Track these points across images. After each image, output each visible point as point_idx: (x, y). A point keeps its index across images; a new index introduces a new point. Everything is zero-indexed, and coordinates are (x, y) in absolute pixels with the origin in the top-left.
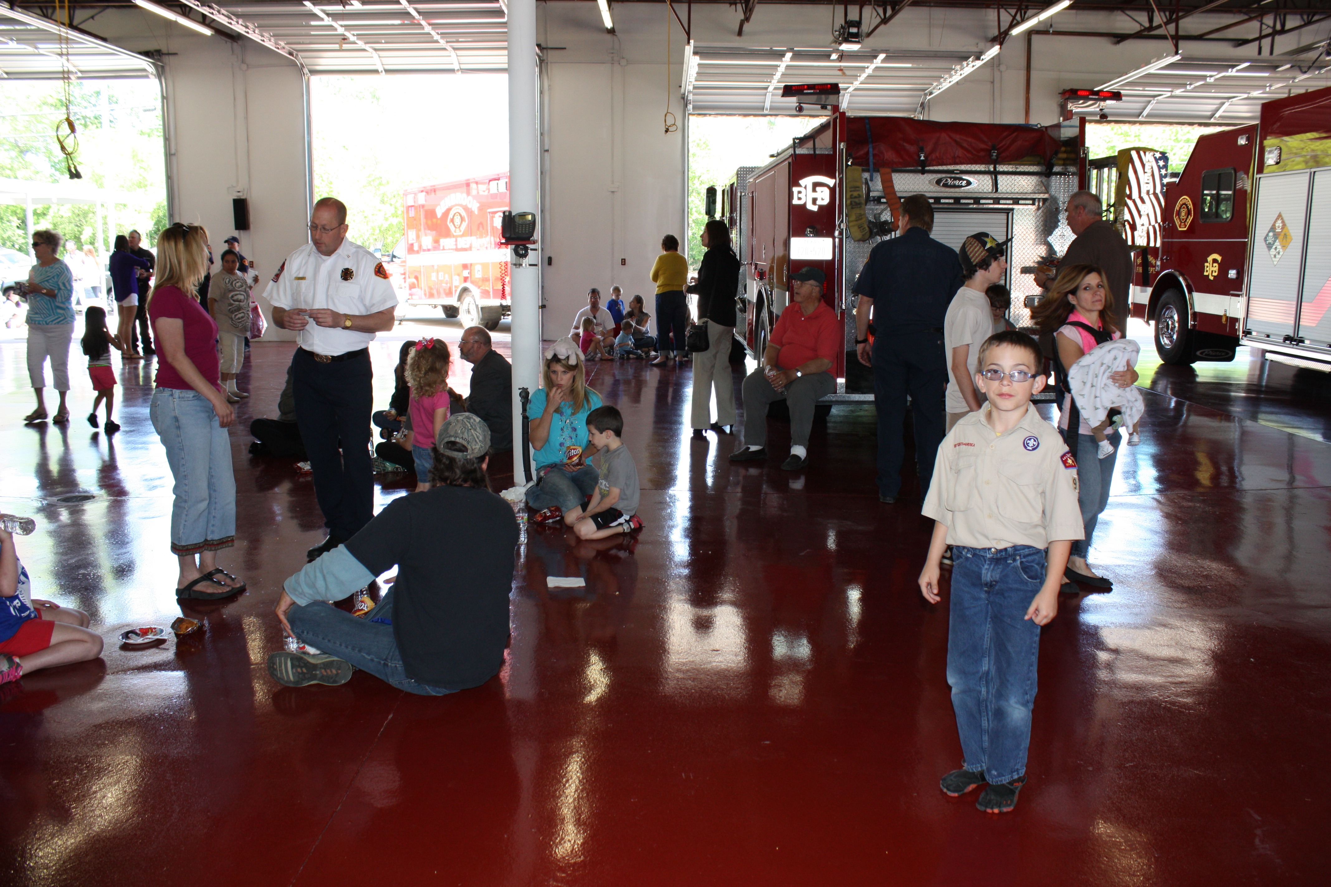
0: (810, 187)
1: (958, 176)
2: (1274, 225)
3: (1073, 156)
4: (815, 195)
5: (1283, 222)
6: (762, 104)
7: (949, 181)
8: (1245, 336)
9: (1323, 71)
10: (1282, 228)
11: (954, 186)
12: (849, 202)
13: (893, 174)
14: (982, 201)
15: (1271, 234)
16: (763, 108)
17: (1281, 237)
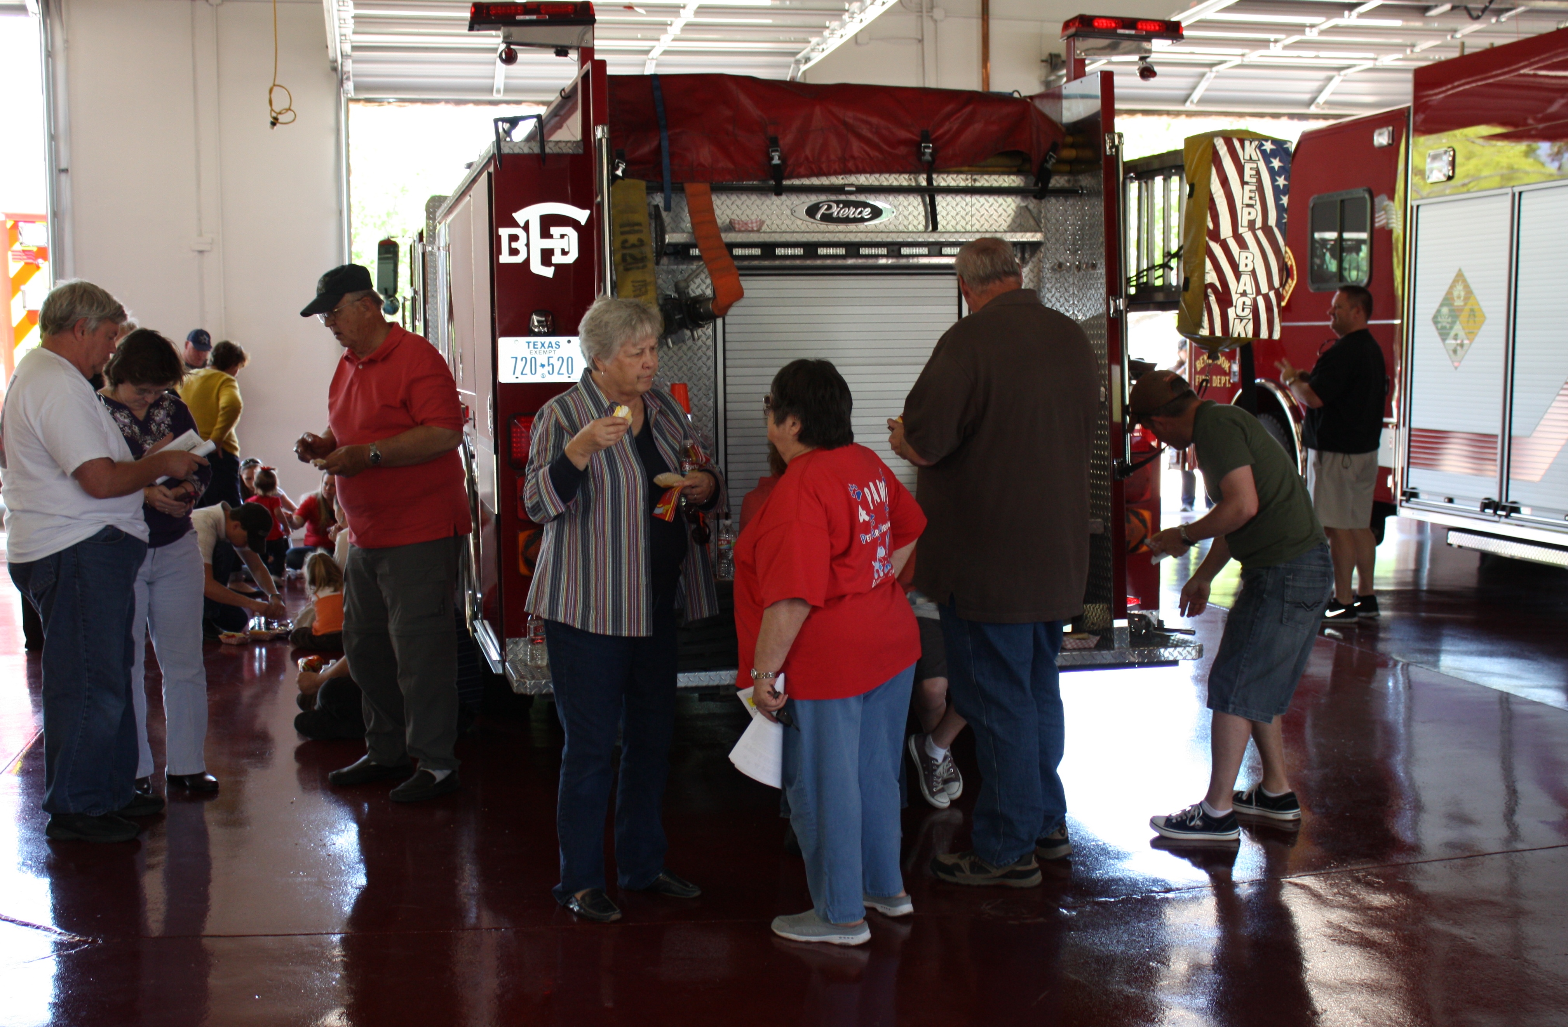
0: (535, 228)
1: (852, 198)
2: (1449, 293)
3: (1088, 154)
4: (547, 244)
5: (1467, 287)
6: (489, 81)
7: (835, 210)
8: (1407, 501)
9: (1503, 19)
10: (1467, 299)
11: (847, 220)
12: (618, 257)
13: (714, 198)
14: (905, 251)
15: (1445, 310)
16: (490, 90)
17: (1464, 315)
